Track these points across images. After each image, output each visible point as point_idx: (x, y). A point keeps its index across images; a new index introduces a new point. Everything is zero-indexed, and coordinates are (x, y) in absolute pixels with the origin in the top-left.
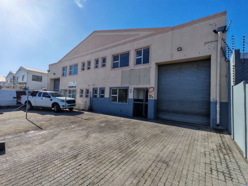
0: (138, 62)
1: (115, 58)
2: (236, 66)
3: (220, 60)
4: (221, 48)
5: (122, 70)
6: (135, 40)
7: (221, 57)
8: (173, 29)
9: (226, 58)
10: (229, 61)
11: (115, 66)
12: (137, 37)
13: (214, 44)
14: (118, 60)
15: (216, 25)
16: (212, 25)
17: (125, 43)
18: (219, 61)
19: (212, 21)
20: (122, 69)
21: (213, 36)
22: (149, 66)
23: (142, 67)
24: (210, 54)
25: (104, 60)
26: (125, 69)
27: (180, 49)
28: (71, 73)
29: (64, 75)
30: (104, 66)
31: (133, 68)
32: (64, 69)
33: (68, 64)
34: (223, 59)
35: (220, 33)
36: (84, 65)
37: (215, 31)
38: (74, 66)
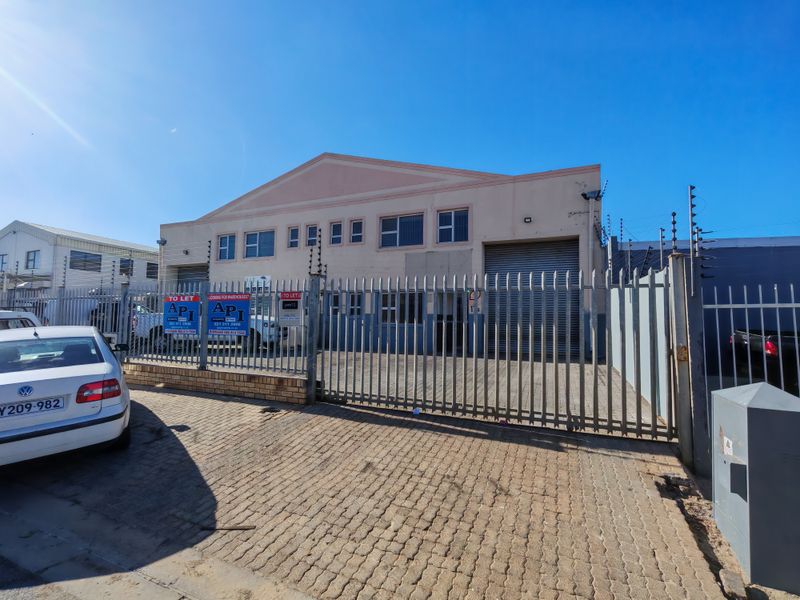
0: (444, 237)
1: (387, 223)
2: (612, 260)
3: (594, 245)
4: (595, 226)
5: (407, 252)
6: (434, 190)
7: (594, 240)
8: (515, 179)
9: (601, 244)
10: (605, 248)
11: (387, 242)
12: (438, 184)
13: (584, 217)
16: (580, 184)
17: (412, 193)
18: (591, 246)
19: (580, 178)
20: (408, 250)
21: (581, 204)
22: (468, 248)
23: (452, 247)
24: (577, 234)
25: (357, 227)
26: (414, 250)
27: (528, 220)
28: (249, 253)
29: (222, 256)
30: (357, 239)
31: (434, 250)
32: (222, 240)
33: (239, 228)
34: (598, 243)
35: (592, 201)
36: (294, 233)
37: (584, 195)
38: (260, 233)
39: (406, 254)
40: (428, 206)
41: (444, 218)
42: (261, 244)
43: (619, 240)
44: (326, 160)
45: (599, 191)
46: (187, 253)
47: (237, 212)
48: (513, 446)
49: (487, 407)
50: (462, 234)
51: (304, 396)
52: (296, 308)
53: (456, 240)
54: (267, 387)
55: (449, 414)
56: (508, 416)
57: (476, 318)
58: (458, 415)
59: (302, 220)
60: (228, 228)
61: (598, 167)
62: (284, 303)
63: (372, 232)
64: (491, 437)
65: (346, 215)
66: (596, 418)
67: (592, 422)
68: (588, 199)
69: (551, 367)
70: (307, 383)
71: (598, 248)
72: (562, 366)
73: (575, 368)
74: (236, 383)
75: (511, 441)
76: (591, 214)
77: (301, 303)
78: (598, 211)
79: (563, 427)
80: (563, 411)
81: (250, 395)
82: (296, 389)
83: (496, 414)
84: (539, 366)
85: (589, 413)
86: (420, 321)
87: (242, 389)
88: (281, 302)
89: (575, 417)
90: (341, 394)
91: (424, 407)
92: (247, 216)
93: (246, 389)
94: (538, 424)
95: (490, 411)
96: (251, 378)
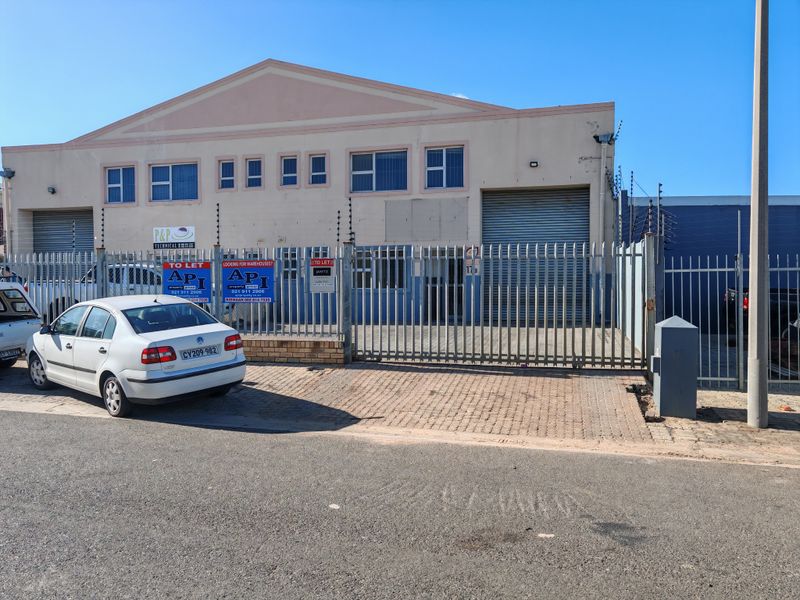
0: (434, 181)
1: (359, 161)
2: (622, 216)
3: (605, 196)
4: (606, 174)
5: (386, 199)
6: (422, 121)
7: (605, 191)
8: (519, 114)
9: (613, 195)
10: (617, 200)
11: (360, 185)
13: (595, 163)
14: (372, 169)
15: (598, 127)
16: (592, 125)
17: (391, 124)
18: (602, 197)
19: (592, 117)
20: (388, 196)
21: (591, 148)
22: (464, 195)
23: (444, 194)
24: (587, 182)
25: (319, 163)
26: (396, 196)
27: (534, 164)
28: (158, 195)
29: (113, 196)
30: (319, 180)
31: (421, 197)
32: (112, 175)
33: (141, 158)
34: (609, 194)
35: (605, 145)
36: (228, 168)
37: (596, 138)
38: (173, 167)
39: (386, 202)
40: (415, 142)
41: (433, 157)
42: (179, 183)
43: (629, 195)
44: (270, 70)
45: (612, 135)
46: (54, 192)
47: (133, 135)
48: (533, 378)
49: (510, 355)
50: (456, 179)
51: (342, 356)
52: (329, 274)
53: (448, 185)
54: (302, 350)
55: (478, 363)
56: (527, 361)
57: (474, 280)
58: (486, 363)
59: (240, 152)
60: (120, 158)
61: (611, 106)
62: (315, 270)
63: (339, 172)
64: (516, 374)
65: (303, 147)
66: (593, 357)
67: (590, 360)
68: (600, 142)
69: (561, 331)
70: (346, 344)
71: (609, 200)
72: (569, 331)
73: (578, 331)
74: (265, 349)
75: (532, 376)
76: (604, 159)
77: (334, 269)
78: (611, 157)
79: (569, 366)
80: (569, 353)
81: (282, 360)
82: (334, 350)
83: (517, 360)
84: (551, 331)
85: (588, 353)
86: (401, 285)
87: (272, 355)
88: (312, 269)
89: (579, 358)
90: (375, 354)
91: (456, 359)
92: (151, 141)
93: (277, 355)
94: (550, 365)
95: (512, 358)
96: (282, 344)
